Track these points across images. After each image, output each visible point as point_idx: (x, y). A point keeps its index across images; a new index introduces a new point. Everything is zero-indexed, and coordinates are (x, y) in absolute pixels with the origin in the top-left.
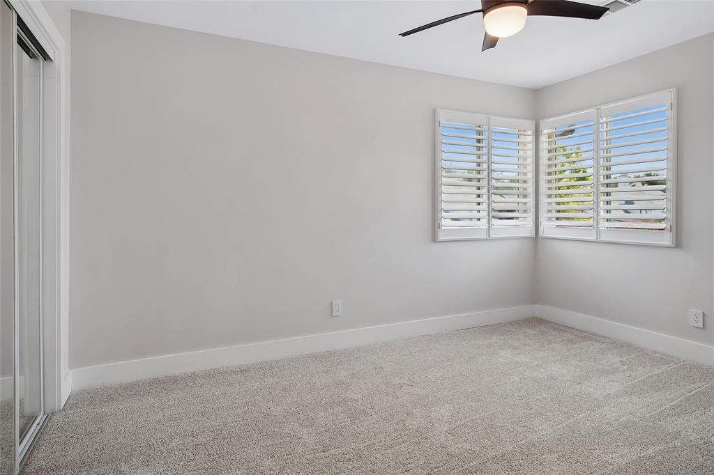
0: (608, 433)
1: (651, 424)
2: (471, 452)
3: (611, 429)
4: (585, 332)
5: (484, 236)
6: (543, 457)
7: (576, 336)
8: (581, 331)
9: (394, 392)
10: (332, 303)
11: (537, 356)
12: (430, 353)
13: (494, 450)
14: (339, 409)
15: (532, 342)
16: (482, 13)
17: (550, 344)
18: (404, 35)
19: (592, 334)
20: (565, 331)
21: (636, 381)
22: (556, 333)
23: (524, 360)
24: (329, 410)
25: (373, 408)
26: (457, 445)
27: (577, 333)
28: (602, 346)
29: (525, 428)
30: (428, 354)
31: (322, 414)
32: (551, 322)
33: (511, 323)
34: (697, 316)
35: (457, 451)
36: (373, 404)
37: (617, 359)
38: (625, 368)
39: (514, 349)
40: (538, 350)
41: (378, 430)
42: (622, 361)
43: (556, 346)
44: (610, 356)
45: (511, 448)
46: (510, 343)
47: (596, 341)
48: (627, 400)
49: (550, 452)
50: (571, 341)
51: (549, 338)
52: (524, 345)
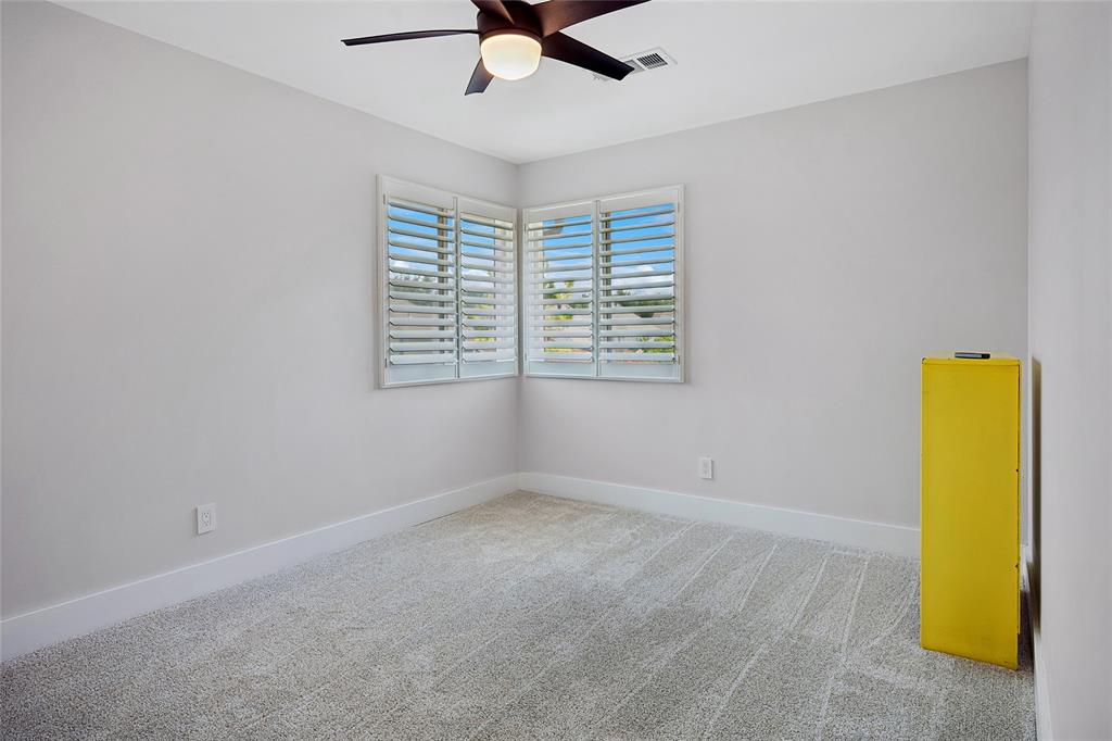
0: (638, 632)
1: (679, 607)
2: (475, 710)
3: (640, 625)
4: (585, 502)
5: (452, 377)
6: (572, 686)
7: (575, 509)
8: (579, 501)
9: (334, 647)
10: (196, 510)
11: (535, 545)
12: (380, 569)
13: (506, 697)
14: (238, 701)
15: (524, 527)
16: (477, 35)
17: (547, 526)
18: (349, 43)
19: (594, 504)
20: (560, 504)
21: (653, 556)
22: (550, 509)
23: (518, 554)
24: (215, 709)
25: (301, 682)
26: (453, 706)
27: (576, 505)
28: (607, 517)
29: (541, 653)
30: (376, 571)
31: (203, 719)
32: (541, 495)
33: (490, 504)
34: (706, 465)
35: (455, 714)
36: (298, 676)
37: (628, 532)
38: (638, 542)
39: (502, 541)
40: (534, 537)
41: (319, 719)
42: (632, 534)
43: (555, 527)
44: (618, 530)
45: (527, 687)
46: (495, 532)
47: (601, 512)
48: (649, 583)
49: (579, 677)
50: (571, 518)
51: (543, 518)
52: (514, 532)
